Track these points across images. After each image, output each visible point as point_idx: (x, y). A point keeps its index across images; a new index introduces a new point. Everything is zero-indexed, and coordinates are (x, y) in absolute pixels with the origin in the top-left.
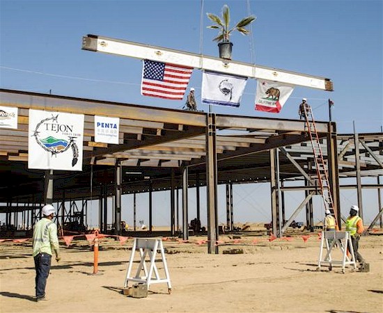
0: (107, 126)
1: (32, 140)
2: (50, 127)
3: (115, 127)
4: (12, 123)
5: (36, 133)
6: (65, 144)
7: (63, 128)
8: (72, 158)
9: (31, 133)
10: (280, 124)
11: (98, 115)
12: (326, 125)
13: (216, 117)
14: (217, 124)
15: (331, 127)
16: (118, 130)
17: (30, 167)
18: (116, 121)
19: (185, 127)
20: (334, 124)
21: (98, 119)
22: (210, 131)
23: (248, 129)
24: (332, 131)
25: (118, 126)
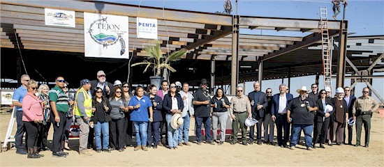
0: (147, 25)
1: (87, 36)
2: (101, 26)
3: (154, 26)
4: (71, 23)
5: (90, 31)
6: (114, 39)
7: (112, 27)
8: (120, 49)
9: (86, 30)
10: (296, 23)
11: (140, 17)
12: (339, 23)
13: (240, 19)
14: (241, 23)
15: (344, 25)
16: (156, 28)
17: (86, 56)
18: (155, 22)
19: (223, 27)
20: (346, 22)
21: (139, 20)
22: (235, 29)
23: (276, 28)
24: (343, 28)
25: (156, 25)
